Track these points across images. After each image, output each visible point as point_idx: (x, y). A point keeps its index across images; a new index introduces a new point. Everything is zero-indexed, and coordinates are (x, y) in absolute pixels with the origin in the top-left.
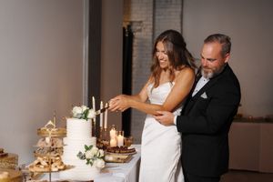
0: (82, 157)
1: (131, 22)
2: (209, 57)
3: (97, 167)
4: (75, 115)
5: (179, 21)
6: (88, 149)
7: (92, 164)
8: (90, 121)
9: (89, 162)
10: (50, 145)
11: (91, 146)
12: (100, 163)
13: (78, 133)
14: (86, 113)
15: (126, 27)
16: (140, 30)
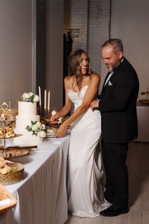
0: (29, 129)
1: (71, 30)
2: (107, 57)
3: (40, 137)
4: (24, 99)
5: (108, 28)
6: (33, 123)
7: (36, 134)
8: (35, 104)
9: (34, 133)
10: (4, 119)
11: (36, 122)
12: (42, 134)
13: (27, 112)
14: (32, 98)
15: (66, 34)
16: (77, 36)
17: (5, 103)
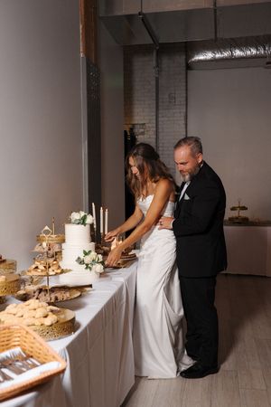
0: (81, 262)
1: (134, 125)
2: (182, 161)
3: (96, 273)
4: (73, 221)
5: (183, 122)
6: (86, 254)
7: (91, 269)
8: (88, 227)
9: (87, 267)
10: (46, 250)
11: (90, 251)
12: (99, 268)
13: (77, 238)
14: (84, 218)
15: (128, 130)
16: (143, 133)
17: (47, 228)
